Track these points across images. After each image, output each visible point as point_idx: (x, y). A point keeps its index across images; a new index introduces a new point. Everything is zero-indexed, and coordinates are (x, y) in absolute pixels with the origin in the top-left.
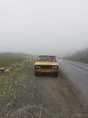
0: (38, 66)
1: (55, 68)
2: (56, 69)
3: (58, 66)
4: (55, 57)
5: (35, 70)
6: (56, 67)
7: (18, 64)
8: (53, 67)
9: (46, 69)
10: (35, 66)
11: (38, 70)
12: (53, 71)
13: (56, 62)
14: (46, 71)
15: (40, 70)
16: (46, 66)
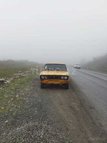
1: (64, 78)
3: (68, 76)
4: (65, 65)
5: (41, 80)
7: (21, 74)
8: (62, 77)
10: (41, 76)
12: (62, 82)
13: (66, 71)
14: (54, 82)
15: (47, 82)
16: (54, 77)
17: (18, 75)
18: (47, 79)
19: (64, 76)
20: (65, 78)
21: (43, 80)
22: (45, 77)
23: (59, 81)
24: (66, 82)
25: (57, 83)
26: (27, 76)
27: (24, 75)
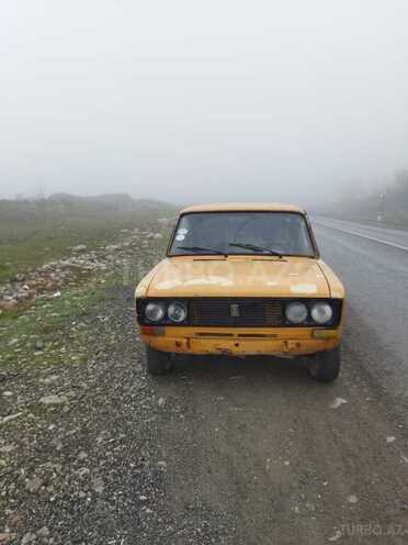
0: (165, 301)
1: (309, 317)
2: (326, 326)
3: (337, 304)
4: (303, 216)
5: (144, 333)
6: (323, 314)
8: (296, 313)
9: (236, 331)
11: (170, 339)
12: (294, 346)
13: (312, 258)
14: (237, 345)
15: (185, 340)
16: (235, 307)
17: (63, 269)
18: (187, 323)
19: (309, 302)
20: (315, 313)
21: (157, 329)
22: (171, 310)
23: (275, 336)
24: (320, 341)
25: (254, 353)
26: (107, 271)
27: (97, 264)
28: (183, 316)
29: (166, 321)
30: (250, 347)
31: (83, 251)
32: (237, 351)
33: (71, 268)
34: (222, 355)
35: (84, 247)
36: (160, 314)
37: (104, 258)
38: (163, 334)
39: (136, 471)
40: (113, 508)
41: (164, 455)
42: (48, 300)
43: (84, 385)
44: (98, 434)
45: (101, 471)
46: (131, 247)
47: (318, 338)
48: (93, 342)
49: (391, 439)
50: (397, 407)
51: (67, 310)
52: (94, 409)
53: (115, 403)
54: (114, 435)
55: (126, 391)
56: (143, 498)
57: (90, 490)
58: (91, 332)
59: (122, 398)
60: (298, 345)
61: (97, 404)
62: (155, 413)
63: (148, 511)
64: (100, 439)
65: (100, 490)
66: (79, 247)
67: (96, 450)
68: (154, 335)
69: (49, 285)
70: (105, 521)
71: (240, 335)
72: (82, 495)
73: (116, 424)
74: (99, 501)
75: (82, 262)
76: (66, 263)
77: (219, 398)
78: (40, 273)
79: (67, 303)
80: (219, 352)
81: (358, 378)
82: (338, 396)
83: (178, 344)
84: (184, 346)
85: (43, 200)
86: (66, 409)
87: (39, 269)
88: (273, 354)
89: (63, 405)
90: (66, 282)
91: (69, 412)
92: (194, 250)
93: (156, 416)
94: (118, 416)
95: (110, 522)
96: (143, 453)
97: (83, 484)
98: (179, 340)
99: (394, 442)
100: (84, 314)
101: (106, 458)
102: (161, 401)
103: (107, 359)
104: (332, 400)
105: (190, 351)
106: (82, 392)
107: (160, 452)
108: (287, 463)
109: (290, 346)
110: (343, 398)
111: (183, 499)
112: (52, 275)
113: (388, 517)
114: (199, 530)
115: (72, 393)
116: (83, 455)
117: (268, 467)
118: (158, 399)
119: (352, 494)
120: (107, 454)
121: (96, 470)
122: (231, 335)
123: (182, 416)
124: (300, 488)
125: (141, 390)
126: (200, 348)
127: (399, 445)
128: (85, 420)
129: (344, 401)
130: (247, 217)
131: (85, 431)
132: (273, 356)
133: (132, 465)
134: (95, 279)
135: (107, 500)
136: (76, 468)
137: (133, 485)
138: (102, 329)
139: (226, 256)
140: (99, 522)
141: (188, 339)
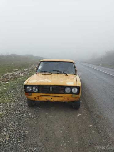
0: (32, 86)
1: (71, 91)
2: (76, 94)
3: (78, 88)
4: (73, 63)
5: (26, 95)
6: (75, 90)
11: (34, 96)
12: (67, 99)
13: (75, 75)
14: (52, 99)
15: (37, 97)
16: (51, 88)
17: (11, 75)
18: (38, 92)
19: (71, 87)
20: (73, 90)
22: (34, 88)
23: (62, 96)
24: (74, 98)
25: (57, 101)
26: (23, 76)
27: (21, 74)
28: (37, 90)
29: (32, 92)
30: (55, 99)
31: (17, 71)
32: (52, 100)
33: (13, 75)
34: (48, 101)
35: (17, 69)
36: (31, 89)
37: (23, 72)
38: (31, 95)
39: (19, 134)
40: (10, 144)
41: (28, 129)
42: (4, 84)
43: (9, 109)
44: (10, 123)
45: (9, 133)
46: (31, 70)
47: (73, 97)
48: (14, 97)
49: (91, 126)
50: (94, 117)
51: (9, 87)
52: (11, 116)
53: (17, 114)
54: (15, 123)
55: (21, 111)
56: (19, 141)
57: (5, 139)
58: (14, 94)
59: (19, 113)
60: (68, 99)
61: (11, 115)
62: (27, 117)
63: (20, 145)
64: (10, 124)
65: (7, 139)
66: (16, 69)
67: (9, 127)
68: (29, 95)
69: (6, 80)
70: (7, 148)
71: (53, 96)
72: (2, 140)
73: (16, 120)
74: (7, 142)
75: (16, 73)
76: (12, 74)
77: (46, 113)
78: (4, 76)
79: (9, 85)
80: (47, 101)
81: (86, 108)
82: (79, 113)
83: (35, 98)
84: (37, 99)
85: (8, 56)
86: (3, 115)
87: (4, 75)
88: (62, 101)
89: (2, 114)
90: (11, 79)
91: (3, 117)
92: (43, 72)
93: (28, 118)
94: (17, 118)
95: (9, 148)
96: (22, 129)
97: (3, 137)
98: (36, 97)
99: (92, 126)
100: (13, 88)
101: (11, 130)
102: (30, 114)
103: (17, 102)
104: (77, 114)
105: (39, 100)
106: (8, 111)
107: (27, 129)
108: (61, 132)
109: (66, 99)
110: (80, 114)
111: (30, 142)
112: (7, 77)
113: (86, 147)
114: (33, 151)
115: (5, 111)
116: (5, 129)
117: (56, 133)
118: (29, 113)
119: (77, 141)
120: (12, 129)
121: (8, 133)
122: (50, 96)
123: (35, 118)
124: (63, 139)
125: (25, 111)
126: (41, 99)
127: (93, 128)
128: (7, 119)
129: (80, 115)
130: (59, 63)
131: (7, 122)
132: (62, 102)
133: (18, 132)
134: (19, 79)
135: (9, 142)
136: (2, 132)
137: (17, 138)
138: (18, 93)
139: (52, 74)
140: (5, 148)
141: (38, 96)
